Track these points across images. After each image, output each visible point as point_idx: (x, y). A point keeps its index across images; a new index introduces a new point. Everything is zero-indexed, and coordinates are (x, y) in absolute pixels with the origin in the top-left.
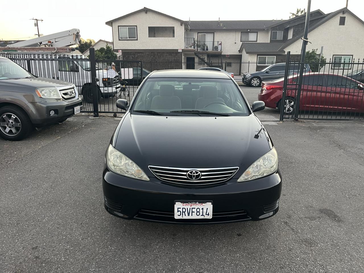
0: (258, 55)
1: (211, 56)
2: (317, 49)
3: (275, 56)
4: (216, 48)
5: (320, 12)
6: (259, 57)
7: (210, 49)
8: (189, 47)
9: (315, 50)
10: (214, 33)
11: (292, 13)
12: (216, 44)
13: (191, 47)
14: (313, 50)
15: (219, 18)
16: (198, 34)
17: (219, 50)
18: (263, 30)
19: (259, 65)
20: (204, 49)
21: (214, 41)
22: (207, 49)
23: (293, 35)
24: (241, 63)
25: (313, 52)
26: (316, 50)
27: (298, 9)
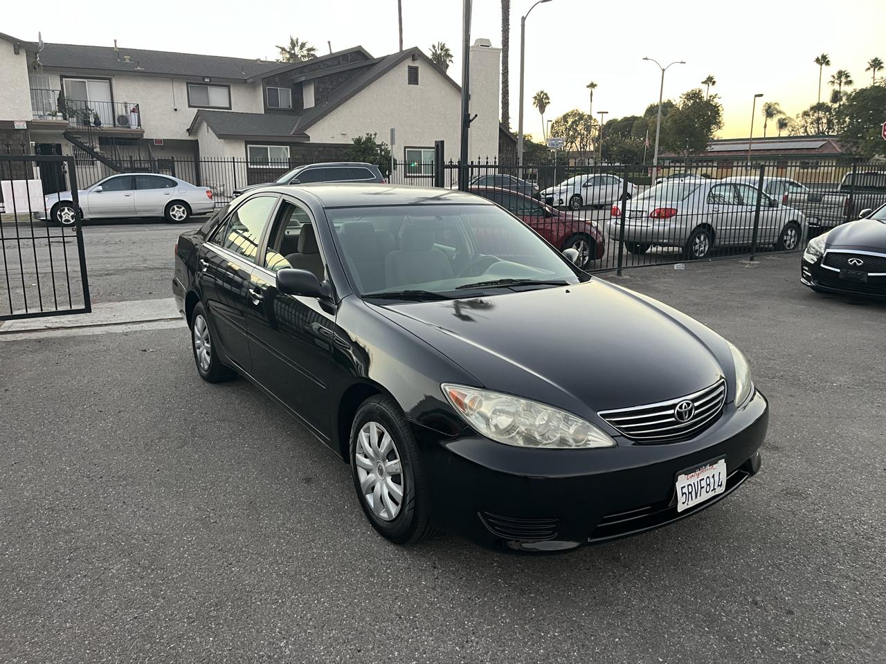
0: (247, 143)
1: (107, 140)
2: (375, 134)
3: (288, 147)
4: (124, 120)
5: (362, 51)
6: (250, 148)
7: (106, 123)
8: (50, 115)
9: (371, 135)
10: (110, 80)
11: (281, 48)
12: (120, 110)
13: (54, 115)
14: (367, 134)
15: (115, 41)
16: (61, 80)
17: (134, 127)
18: (243, 82)
19: (252, 167)
20: (87, 123)
21: (113, 103)
22: (98, 123)
23: (317, 100)
24: (197, 162)
25: (369, 139)
26: (373, 136)
27: (292, 40)
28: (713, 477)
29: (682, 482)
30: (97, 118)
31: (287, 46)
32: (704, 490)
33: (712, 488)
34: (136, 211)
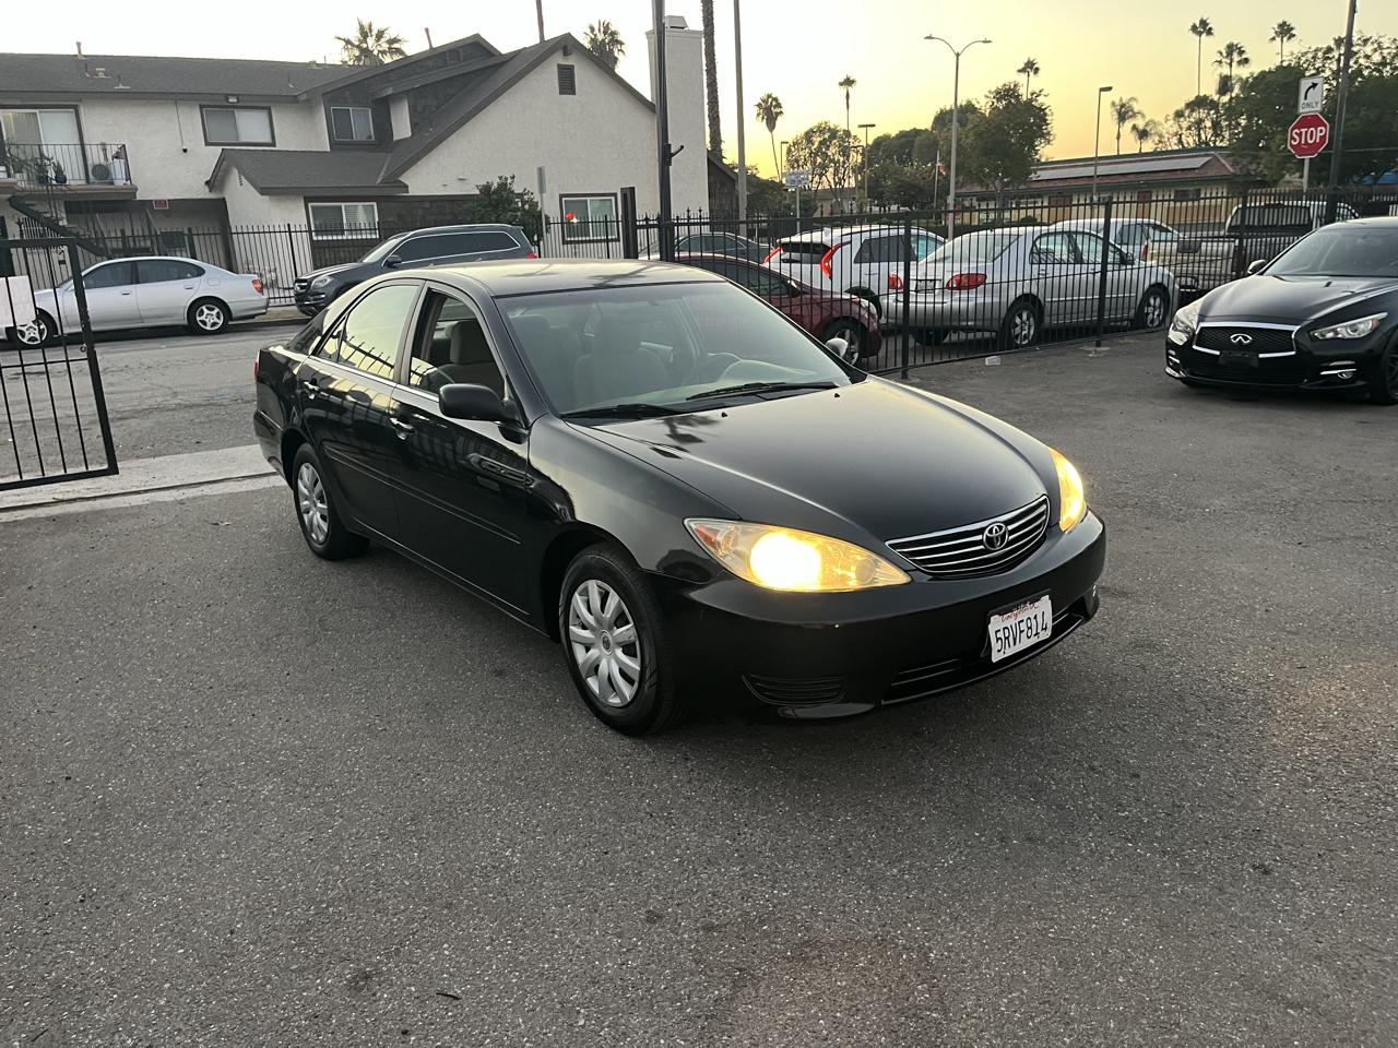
0: (307, 200)
1: (79, 205)
2: (513, 177)
3: (375, 204)
4: (103, 172)
5: (482, 42)
6: (313, 207)
7: (75, 177)
9: (506, 179)
10: (76, 108)
12: (96, 156)
14: (500, 178)
15: (79, 44)
17: (120, 182)
18: (291, 101)
19: (320, 238)
20: (43, 180)
21: (82, 145)
22: (61, 178)
23: (414, 126)
24: (226, 234)
25: (503, 186)
26: (509, 181)
27: (362, 27)
28: (1035, 617)
29: (996, 624)
30: (59, 170)
31: (355, 36)
32: (1024, 634)
33: (1034, 633)
34: (141, 318)
